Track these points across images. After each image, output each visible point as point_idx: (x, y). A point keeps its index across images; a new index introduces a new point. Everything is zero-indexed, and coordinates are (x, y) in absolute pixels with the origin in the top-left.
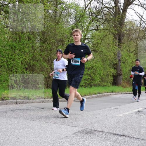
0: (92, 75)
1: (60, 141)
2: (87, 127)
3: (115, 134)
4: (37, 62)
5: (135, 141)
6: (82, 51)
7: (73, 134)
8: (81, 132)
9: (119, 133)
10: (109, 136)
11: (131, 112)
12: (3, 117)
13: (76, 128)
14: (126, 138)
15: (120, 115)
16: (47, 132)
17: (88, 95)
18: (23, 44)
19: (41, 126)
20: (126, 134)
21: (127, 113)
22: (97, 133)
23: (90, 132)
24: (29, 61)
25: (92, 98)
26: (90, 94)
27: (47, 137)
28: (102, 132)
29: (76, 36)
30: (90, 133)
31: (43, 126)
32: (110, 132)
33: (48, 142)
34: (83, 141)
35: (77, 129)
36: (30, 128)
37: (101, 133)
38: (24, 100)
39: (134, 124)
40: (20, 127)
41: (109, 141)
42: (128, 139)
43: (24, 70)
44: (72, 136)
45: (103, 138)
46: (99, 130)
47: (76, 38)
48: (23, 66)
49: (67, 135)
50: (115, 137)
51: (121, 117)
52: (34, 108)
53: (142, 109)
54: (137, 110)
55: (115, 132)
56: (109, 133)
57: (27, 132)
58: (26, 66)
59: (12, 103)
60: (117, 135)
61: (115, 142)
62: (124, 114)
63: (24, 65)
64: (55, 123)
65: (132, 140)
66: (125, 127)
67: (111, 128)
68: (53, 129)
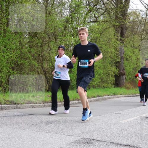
2: (85, 136)
3: (118, 144)
4: (26, 60)
6: (89, 51)
8: (78, 142)
9: (122, 143)
10: (110, 146)
11: (136, 118)
13: (73, 137)
15: (123, 122)
16: (38, 143)
18: (9, 40)
19: (31, 136)
20: (131, 143)
22: (97, 143)
23: (89, 142)
24: (16, 59)
28: (103, 141)
29: (82, 35)
32: (112, 141)
35: (73, 139)
36: (18, 138)
37: (101, 143)
38: (10, 105)
40: (6, 138)
43: (10, 70)
44: (67, 146)
46: (99, 139)
47: (82, 37)
48: (9, 66)
49: (61, 146)
51: (124, 123)
52: (23, 114)
55: (117, 142)
56: (111, 143)
57: (15, 143)
58: (13, 65)
60: (120, 145)
62: (129, 120)
63: (10, 64)
64: (48, 131)
66: (129, 135)
67: (113, 137)
68: (45, 139)
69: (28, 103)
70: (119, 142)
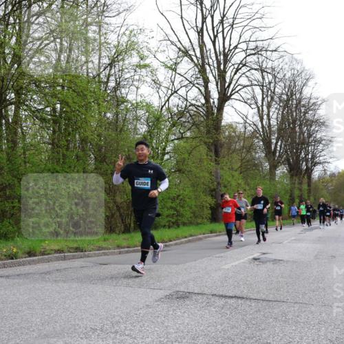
0: (178, 208)
1: (138, 313)
2: (177, 289)
3: (222, 296)
5: (253, 305)
7: (156, 301)
8: (169, 297)
9: (227, 294)
10: (213, 299)
11: (242, 261)
12: (46, 281)
13: (162, 291)
14: (240, 301)
15: (226, 267)
16: (116, 300)
17: (174, 240)
18: (70, 167)
19: (106, 292)
20: (238, 294)
21: (237, 263)
22: (194, 297)
23: (183, 296)
25: (182, 243)
26: (178, 238)
27: (117, 308)
28: (202, 294)
30: (184, 298)
31: (109, 291)
32: (215, 292)
33: (119, 315)
34: (174, 310)
35: (161, 293)
37: (200, 296)
38: (75, 253)
39: (249, 279)
40: (74, 295)
41: (215, 308)
42: (242, 301)
44: (155, 303)
45: (204, 304)
46: (196, 291)
49: (147, 303)
50: (223, 301)
51: (228, 269)
53: (259, 254)
54: (251, 257)
55: (221, 294)
56: (213, 295)
57: (85, 303)
59: (58, 259)
60: (226, 297)
61: (222, 308)
62: (234, 264)
64: (128, 285)
65: (248, 302)
67: (214, 288)
68: (125, 295)
69: (98, 250)
70: (224, 294)
